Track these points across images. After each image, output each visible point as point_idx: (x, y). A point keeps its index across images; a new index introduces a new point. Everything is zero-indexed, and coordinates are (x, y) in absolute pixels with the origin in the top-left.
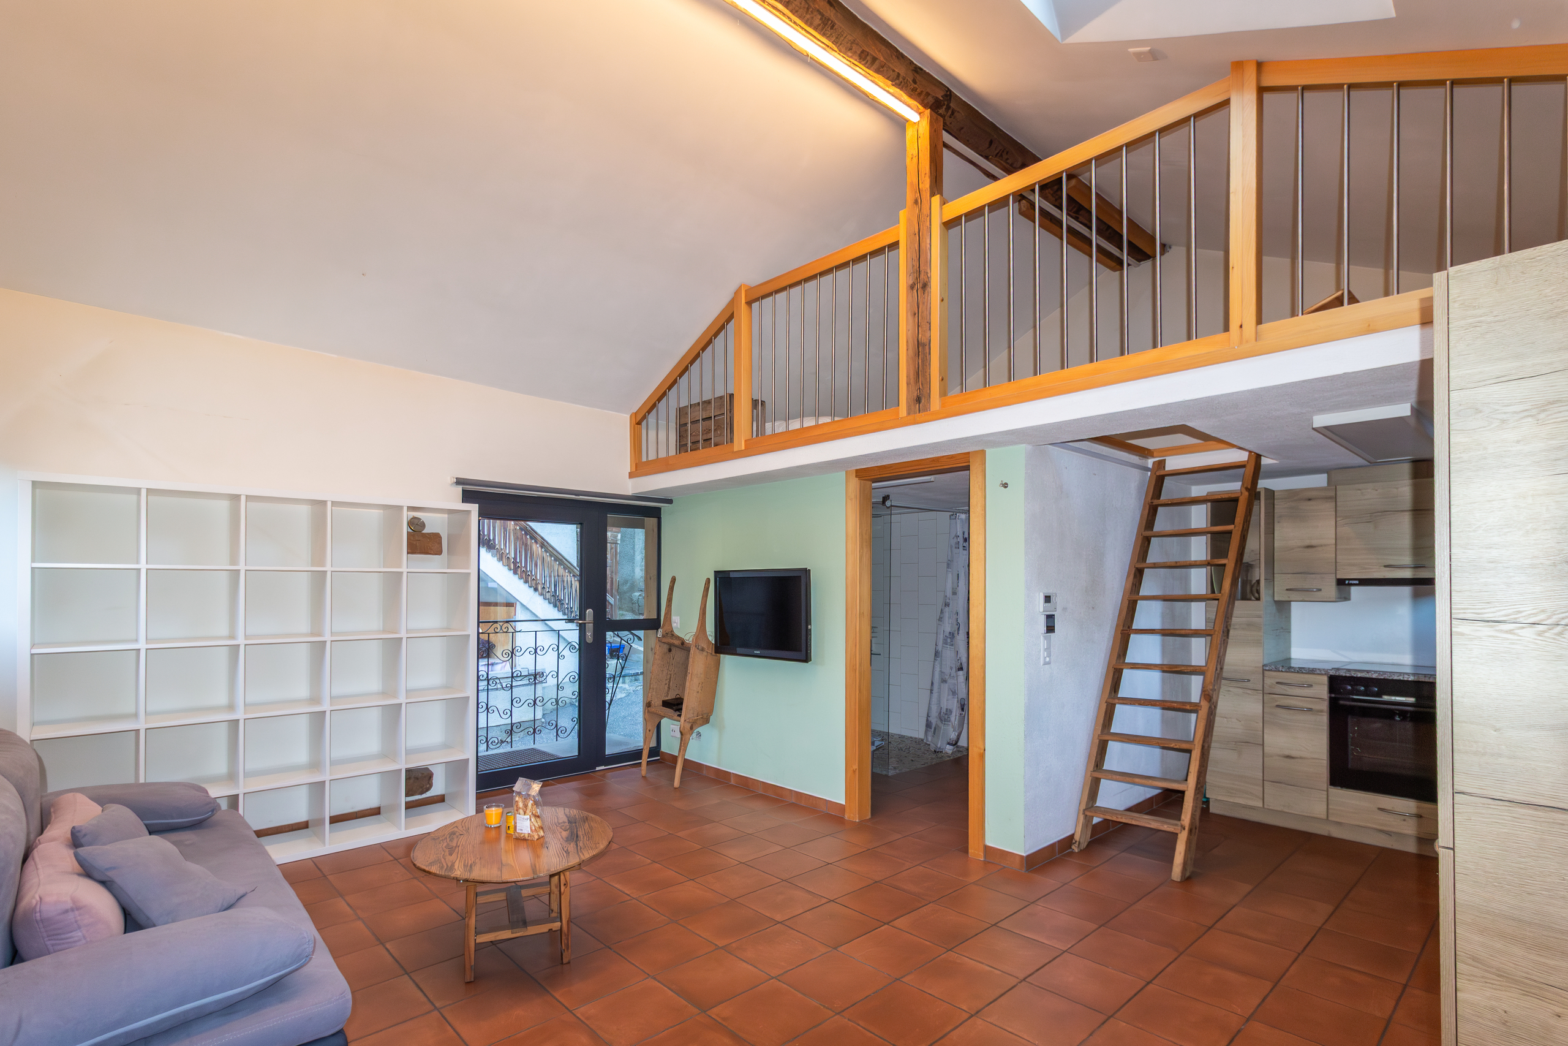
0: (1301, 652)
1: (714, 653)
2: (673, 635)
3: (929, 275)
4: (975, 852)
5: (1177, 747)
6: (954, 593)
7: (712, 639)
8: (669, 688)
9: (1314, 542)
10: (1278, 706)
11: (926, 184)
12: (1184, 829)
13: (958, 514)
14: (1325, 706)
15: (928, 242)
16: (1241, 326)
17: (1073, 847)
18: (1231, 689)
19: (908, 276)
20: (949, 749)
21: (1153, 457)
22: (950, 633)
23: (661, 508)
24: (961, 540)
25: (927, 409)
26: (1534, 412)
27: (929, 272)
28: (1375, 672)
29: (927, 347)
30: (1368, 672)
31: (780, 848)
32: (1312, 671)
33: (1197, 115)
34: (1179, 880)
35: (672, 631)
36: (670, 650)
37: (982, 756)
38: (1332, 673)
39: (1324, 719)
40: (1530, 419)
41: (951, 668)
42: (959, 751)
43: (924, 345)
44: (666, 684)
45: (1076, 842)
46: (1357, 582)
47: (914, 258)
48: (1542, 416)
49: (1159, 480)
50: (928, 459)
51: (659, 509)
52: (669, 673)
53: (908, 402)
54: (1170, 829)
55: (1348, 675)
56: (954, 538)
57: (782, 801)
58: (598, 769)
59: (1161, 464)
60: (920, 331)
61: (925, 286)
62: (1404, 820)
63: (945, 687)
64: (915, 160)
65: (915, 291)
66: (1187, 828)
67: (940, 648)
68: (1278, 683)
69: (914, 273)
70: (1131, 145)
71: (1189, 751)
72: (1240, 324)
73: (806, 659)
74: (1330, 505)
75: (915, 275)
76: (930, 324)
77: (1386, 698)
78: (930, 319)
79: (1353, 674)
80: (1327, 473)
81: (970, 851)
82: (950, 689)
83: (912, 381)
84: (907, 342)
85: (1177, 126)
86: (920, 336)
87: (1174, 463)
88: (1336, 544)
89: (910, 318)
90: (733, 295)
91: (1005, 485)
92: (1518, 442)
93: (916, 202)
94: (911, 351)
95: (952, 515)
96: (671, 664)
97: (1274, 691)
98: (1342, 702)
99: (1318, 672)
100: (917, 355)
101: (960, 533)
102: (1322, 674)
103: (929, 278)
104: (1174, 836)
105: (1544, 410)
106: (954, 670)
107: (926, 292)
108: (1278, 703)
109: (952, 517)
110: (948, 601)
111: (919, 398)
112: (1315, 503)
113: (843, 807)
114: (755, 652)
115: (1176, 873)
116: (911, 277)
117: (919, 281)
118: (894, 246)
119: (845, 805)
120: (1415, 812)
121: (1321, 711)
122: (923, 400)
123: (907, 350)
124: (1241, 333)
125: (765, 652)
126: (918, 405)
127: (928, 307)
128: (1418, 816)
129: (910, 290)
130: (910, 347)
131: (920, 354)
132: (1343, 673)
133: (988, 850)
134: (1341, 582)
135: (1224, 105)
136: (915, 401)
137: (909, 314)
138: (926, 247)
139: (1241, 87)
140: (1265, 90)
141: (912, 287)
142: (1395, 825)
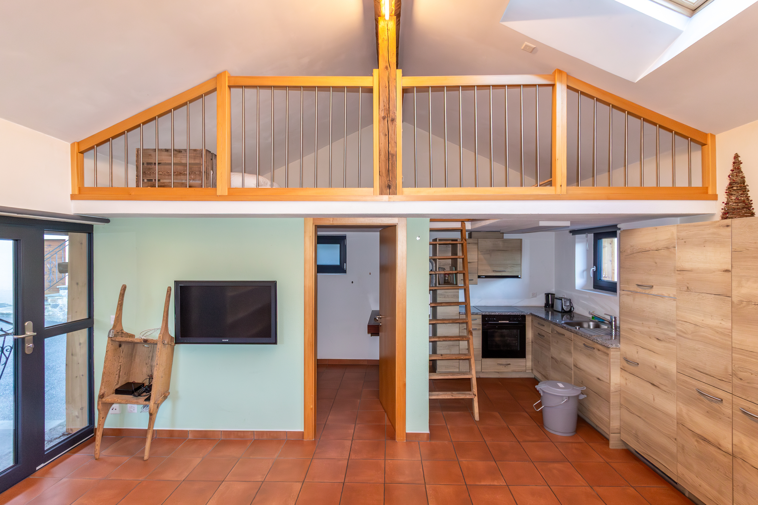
1: (173, 344)
2: (122, 333)
3: (396, 114)
4: (401, 438)
7: (173, 335)
8: (119, 377)
11: (393, 60)
14: (481, 327)
15: (396, 95)
16: (561, 186)
19: (380, 111)
23: (93, 225)
25: (395, 193)
27: (396, 112)
28: (497, 312)
30: (494, 312)
33: (540, 85)
34: (479, 420)
35: (122, 330)
36: (120, 346)
38: (483, 314)
39: (480, 332)
43: (393, 155)
44: (117, 374)
47: (385, 100)
51: (91, 226)
52: (119, 364)
53: (380, 185)
54: (468, 397)
55: (489, 314)
58: (37, 468)
60: (390, 146)
61: (393, 120)
62: (505, 367)
64: (386, 42)
65: (386, 121)
66: (477, 395)
69: (385, 109)
71: (469, 359)
72: (560, 185)
74: (475, 247)
75: (386, 112)
76: (396, 144)
77: (500, 322)
78: (396, 141)
81: (397, 438)
83: (384, 175)
85: (529, 86)
86: (390, 149)
88: (478, 262)
89: (383, 137)
90: (216, 76)
93: (387, 68)
94: (383, 158)
96: (121, 357)
99: (478, 314)
100: (388, 160)
102: (480, 314)
103: (395, 116)
104: (471, 400)
107: (394, 124)
111: (389, 186)
112: (469, 245)
113: (302, 433)
114: (223, 340)
115: (477, 417)
116: (383, 112)
117: (388, 116)
118: (370, 90)
119: (303, 432)
120: (509, 363)
121: (479, 329)
122: (392, 187)
123: (380, 155)
124: (561, 189)
125: (235, 340)
126: (388, 190)
127: (395, 133)
128: (510, 364)
129: (382, 120)
130: (383, 154)
131: (390, 160)
132: (487, 314)
133: (408, 435)
134: (479, 277)
135: (553, 85)
136: (387, 188)
137: (381, 134)
138: (394, 97)
139: (561, 81)
140: (569, 87)
141: (384, 118)
142: (503, 369)
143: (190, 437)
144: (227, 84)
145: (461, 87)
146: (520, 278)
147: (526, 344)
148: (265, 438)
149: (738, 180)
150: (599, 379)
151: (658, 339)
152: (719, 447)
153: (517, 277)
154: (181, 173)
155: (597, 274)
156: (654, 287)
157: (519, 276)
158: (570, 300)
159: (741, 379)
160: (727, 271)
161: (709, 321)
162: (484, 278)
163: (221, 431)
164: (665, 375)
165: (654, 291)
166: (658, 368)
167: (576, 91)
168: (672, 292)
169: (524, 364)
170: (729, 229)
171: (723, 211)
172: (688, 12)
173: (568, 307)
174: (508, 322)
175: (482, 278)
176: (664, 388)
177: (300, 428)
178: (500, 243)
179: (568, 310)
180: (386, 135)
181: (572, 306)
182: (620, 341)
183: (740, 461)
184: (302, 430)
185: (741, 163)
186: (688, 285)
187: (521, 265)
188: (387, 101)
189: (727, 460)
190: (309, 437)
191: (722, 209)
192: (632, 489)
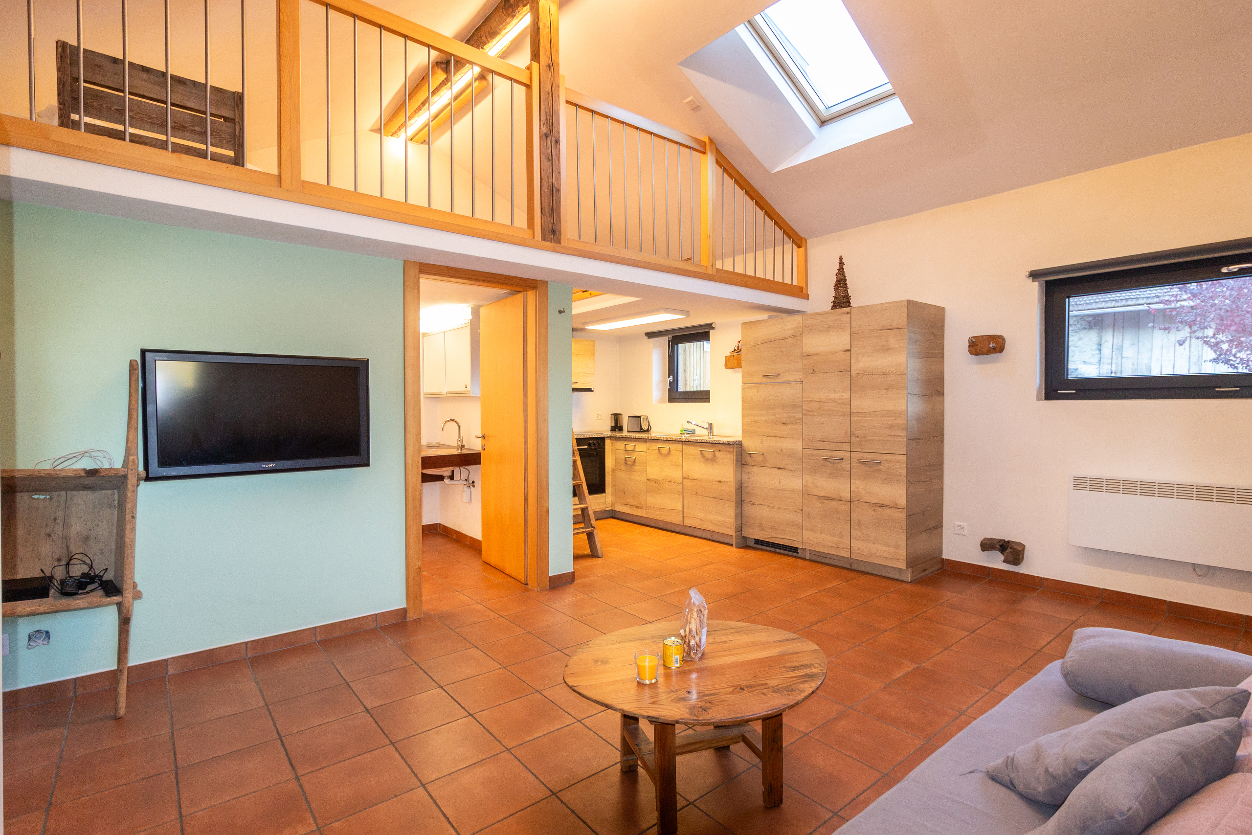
15: (559, 107)
16: (712, 265)
27: (560, 132)
43: (558, 190)
47: (548, 112)
53: (543, 228)
60: (554, 176)
64: (548, 31)
65: (549, 141)
69: (547, 125)
71: (581, 485)
75: (549, 127)
78: (560, 170)
83: (548, 214)
84: (541, 179)
85: (685, 146)
86: (554, 181)
89: (544, 160)
93: (549, 66)
107: (558, 147)
113: (404, 611)
114: (264, 466)
115: (600, 553)
116: (545, 127)
119: (405, 608)
122: (557, 234)
124: (712, 268)
126: (553, 236)
127: (559, 160)
130: (545, 185)
131: (554, 195)
133: (551, 579)
137: (543, 157)
140: (716, 160)
141: (546, 136)
143: (172, 671)
146: (593, 391)
147: (606, 474)
148: (337, 634)
149: (843, 278)
150: (719, 482)
151: (784, 424)
152: (838, 500)
153: (590, 390)
155: (673, 385)
156: (781, 374)
157: (592, 389)
159: (858, 437)
160: (847, 351)
161: (833, 396)
163: (246, 643)
164: (791, 455)
165: (781, 379)
166: (784, 451)
167: (721, 166)
168: (799, 376)
169: (604, 500)
170: (849, 316)
171: (833, 304)
172: (819, 122)
173: (646, 425)
174: (587, 447)
176: (791, 468)
179: (646, 428)
180: (549, 160)
181: (649, 423)
183: (857, 503)
184: (404, 605)
185: (844, 264)
186: (814, 368)
187: (594, 374)
188: (550, 113)
189: (845, 507)
190: (417, 613)
191: (832, 302)
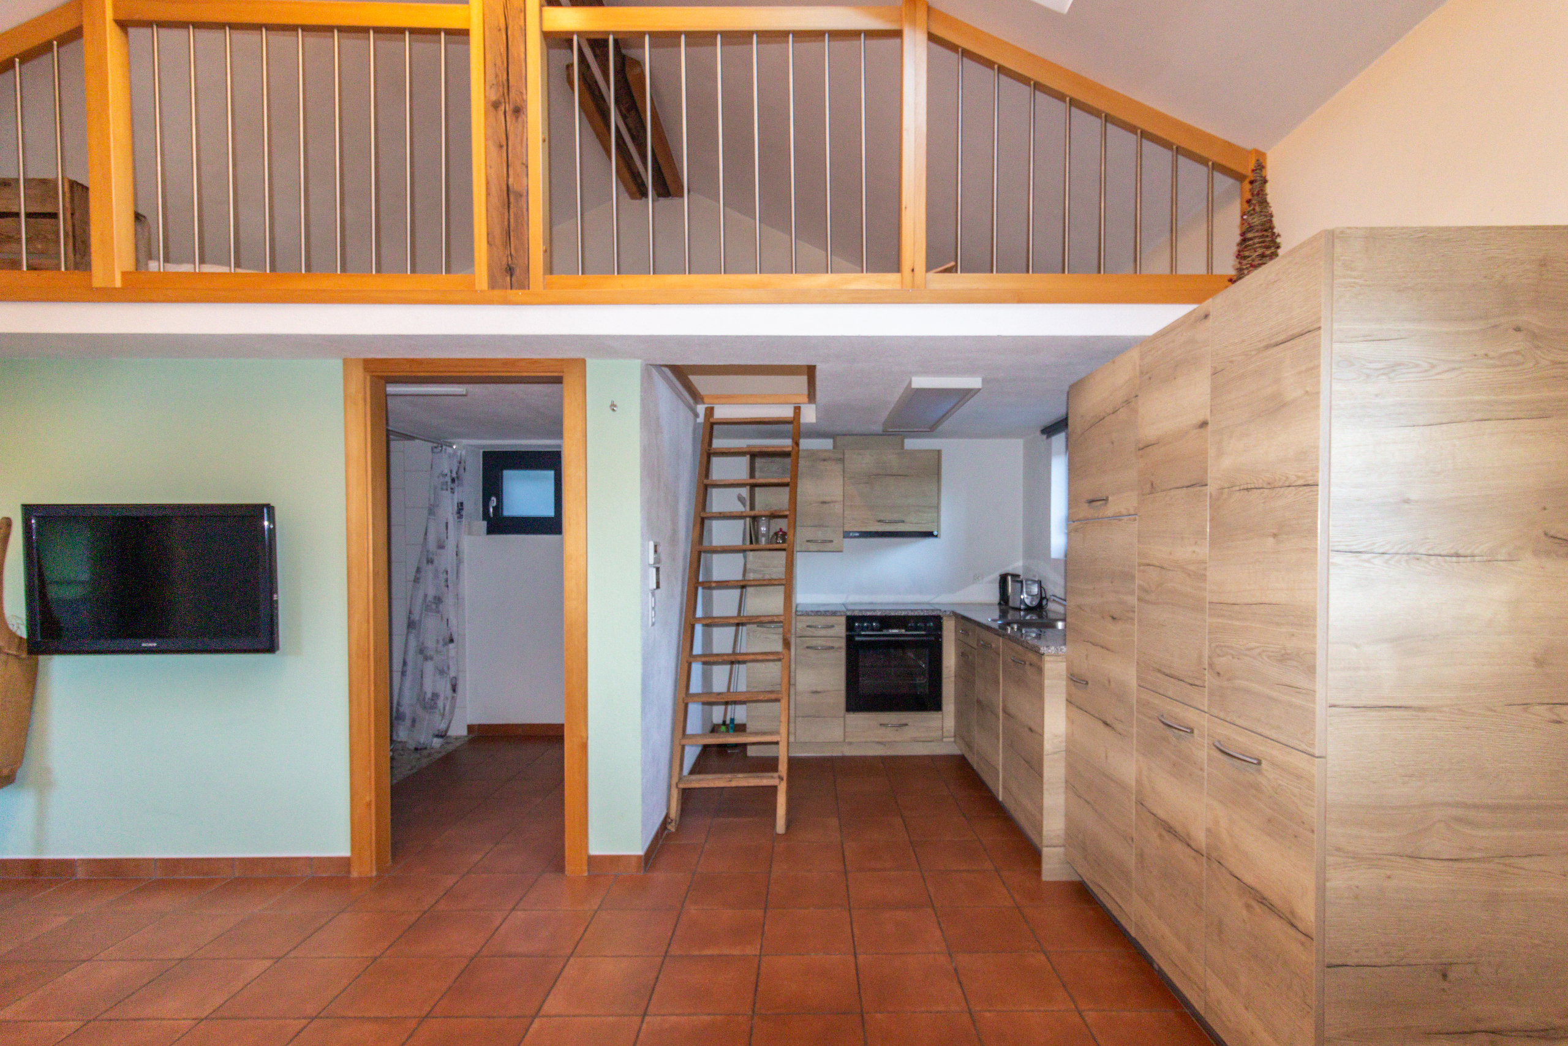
0: (804, 598)
1: (24, 655)
3: (525, 97)
4: (575, 867)
5: (766, 698)
6: (441, 547)
7: (23, 633)
9: (827, 499)
10: (808, 647)
12: (782, 779)
13: (444, 447)
14: (843, 643)
15: (523, 50)
16: (913, 270)
17: (669, 827)
18: (768, 636)
19: (487, 87)
20: (437, 742)
21: (703, 403)
22: (435, 597)
24: (448, 479)
25: (524, 285)
26: (1386, 371)
27: (524, 92)
28: (880, 610)
29: (524, 199)
30: (875, 611)
31: (267, 963)
32: (834, 614)
33: (871, 34)
34: (784, 832)
37: (584, 746)
38: (849, 614)
39: (842, 655)
40: (1384, 377)
41: (438, 641)
42: (447, 743)
43: (519, 195)
45: (672, 820)
46: (857, 534)
47: (499, 62)
48: (1392, 375)
49: (711, 427)
50: (498, 359)
53: (490, 268)
54: (765, 782)
55: (860, 614)
56: (438, 477)
57: (213, 881)
59: (710, 411)
60: (511, 173)
61: (519, 111)
62: (897, 730)
63: (429, 667)
65: (501, 113)
66: (785, 778)
67: (416, 617)
68: (808, 626)
69: (498, 84)
70: (801, 35)
71: (778, 701)
72: (911, 268)
73: (271, 647)
74: (838, 467)
75: (501, 89)
76: (527, 167)
77: (888, 632)
78: (527, 160)
79: (864, 614)
80: (833, 438)
81: (567, 868)
82: (436, 668)
83: (498, 241)
84: (488, 183)
85: (843, 34)
86: (511, 180)
87: (722, 412)
88: (844, 501)
89: (493, 149)
91: (613, 407)
92: (1377, 395)
94: (494, 200)
95: (435, 447)
97: (805, 633)
98: (857, 639)
99: (839, 614)
100: (506, 207)
101: (446, 471)
102: (841, 615)
103: (525, 101)
104: (774, 789)
105: (1394, 371)
106: (441, 642)
107: (521, 120)
108: (808, 645)
109: (435, 450)
110: (430, 556)
111: (510, 269)
112: (825, 463)
113: (345, 862)
114: (144, 645)
115: (781, 826)
116: (493, 91)
117: (507, 100)
118: (460, 35)
119: (348, 858)
120: (904, 722)
121: (840, 648)
122: (517, 271)
123: (488, 194)
124: (913, 277)
125: (169, 643)
126: (508, 278)
127: (523, 141)
128: (906, 725)
129: (491, 109)
130: (494, 190)
131: (512, 206)
132: (857, 614)
133: (593, 861)
134: (847, 535)
135: (898, 34)
136: (504, 273)
137: (490, 143)
138: (519, 55)
139: (913, 23)
140: (932, 38)
141: (496, 105)
142: (890, 735)
143: (80, 875)
144: (109, 15)
145: (683, 38)
146: (936, 536)
147: (944, 680)
148: (260, 873)
149: (1256, 221)
150: (1030, 729)
151: (1113, 618)
152: (1187, 842)
153: (929, 534)
154: (9, 237)
156: (1110, 498)
157: (935, 534)
158: (1040, 583)
159: (1220, 674)
161: (1178, 553)
162: (855, 537)
164: (1121, 695)
165: (1111, 510)
166: (1112, 683)
167: (952, 47)
168: (1132, 501)
169: (938, 724)
170: (1208, 323)
173: (1035, 597)
174: (903, 631)
175: (852, 537)
176: (1119, 726)
177: (343, 850)
178: (891, 459)
179: (1035, 603)
180: (501, 146)
181: (1043, 595)
182: (1065, 640)
184: (346, 853)
186: (1152, 479)
187: (937, 508)
188: (503, 64)
190: (366, 869)
192: (1043, 958)
